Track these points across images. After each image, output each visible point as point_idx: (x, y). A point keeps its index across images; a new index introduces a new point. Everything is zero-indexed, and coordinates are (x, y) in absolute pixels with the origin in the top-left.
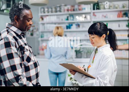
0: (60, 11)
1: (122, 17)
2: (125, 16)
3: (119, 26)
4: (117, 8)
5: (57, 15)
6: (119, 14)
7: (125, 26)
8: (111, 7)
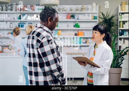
0: (11, 10)
1: (70, 18)
2: (72, 18)
3: (68, 26)
4: (66, 11)
5: (8, 13)
6: (67, 16)
7: (73, 26)
8: (61, 9)
